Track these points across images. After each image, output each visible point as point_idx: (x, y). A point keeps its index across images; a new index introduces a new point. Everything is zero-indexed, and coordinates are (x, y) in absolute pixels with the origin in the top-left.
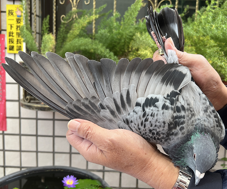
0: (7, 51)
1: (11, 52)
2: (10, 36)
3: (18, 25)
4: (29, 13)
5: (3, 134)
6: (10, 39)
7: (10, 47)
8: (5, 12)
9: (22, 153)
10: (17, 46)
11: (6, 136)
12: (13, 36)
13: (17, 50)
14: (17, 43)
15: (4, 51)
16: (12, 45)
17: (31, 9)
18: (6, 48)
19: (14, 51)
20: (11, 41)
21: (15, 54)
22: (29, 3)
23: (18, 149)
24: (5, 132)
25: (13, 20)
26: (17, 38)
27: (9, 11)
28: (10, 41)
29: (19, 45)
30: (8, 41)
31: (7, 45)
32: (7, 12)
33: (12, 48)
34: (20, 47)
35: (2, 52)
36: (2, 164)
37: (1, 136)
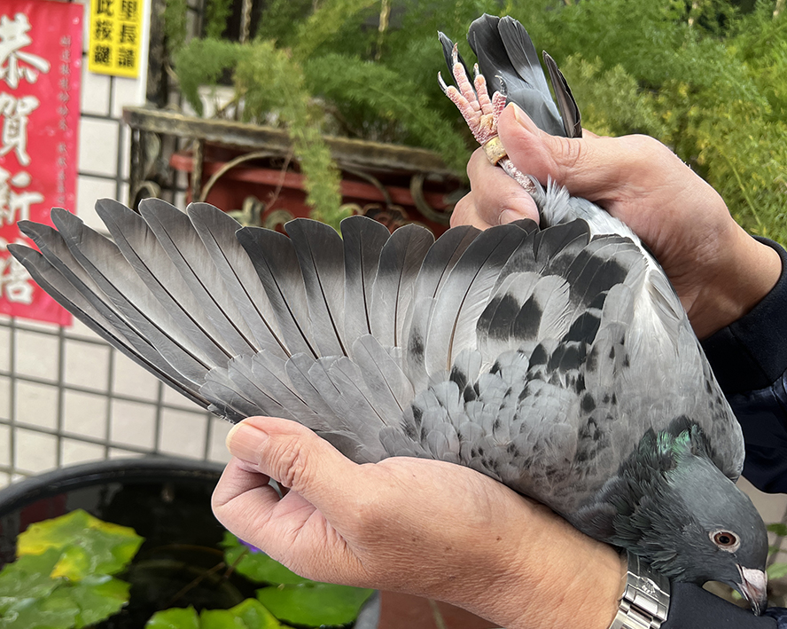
0: (89, 64)
1: (101, 68)
2: (99, 11)
5: (61, 337)
6: (99, 24)
7: (97, 48)
9: (115, 403)
10: (121, 50)
11: (69, 345)
12: (109, 14)
13: (120, 63)
14: (121, 37)
15: (78, 63)
16: (105, 43)
18: (84, 54)
19: (107, 65)
20: (103, 30)
21: (112, 77)
23: (102, 387)
24: (68, 331)
26: (122, 22)
28: (98, 31)
29: (127, 46)
30: (94, 28)
31: (90, 42)
33: (103, 55)
34: (131, 52)
35: (71, 65)
36: (52, 426)
37: (54, 341)
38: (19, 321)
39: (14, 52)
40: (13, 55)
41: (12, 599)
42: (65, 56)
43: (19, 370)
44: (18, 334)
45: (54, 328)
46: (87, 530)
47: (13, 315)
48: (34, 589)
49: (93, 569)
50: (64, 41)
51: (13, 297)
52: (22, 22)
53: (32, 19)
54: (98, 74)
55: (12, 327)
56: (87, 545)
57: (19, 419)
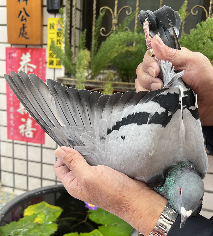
0: (48, 65)
1: (51, 66)
2: (50, 50)
3: (59, 38)
4: (69, 26)
5: (42, 148)
6: (50, 54)
7: (50, 61)
8: (46, 26)
10: (57, 61)
11: (44, 150)
13: (57, 65)
15: (45, 65)
16: (52, 59)
17: (71, 22)
18: (46, 63)
19: (53, 66)
20: (51, 56)
21: (54, 69)
22: (69, 15)
23: (54, 163)
24: (44, 146)
25: (53, 33)
27: (51, 25)
31: (48, 59)
32: (49, 26)
33: (51, 63)
35: (42, 66)
36: (39, 176)
37: (39, 149)
38: (29, 143)
39: (26, 64)
40: (26, 65)
41: (21, 229)
42: (41, 64)
43: (29, 158)
44: (29, 147)
45: (39, 145)
46: (45, 207)
47: (27, 142)
48: (28, 226)
49: (46, 220)
50: (41, 59)
51: (27, 136)
52: (28, 55)
53: (31, 54)
54: (50, 68)
55: (27, 145)
56: (45, 212)
57: (29, 174)
